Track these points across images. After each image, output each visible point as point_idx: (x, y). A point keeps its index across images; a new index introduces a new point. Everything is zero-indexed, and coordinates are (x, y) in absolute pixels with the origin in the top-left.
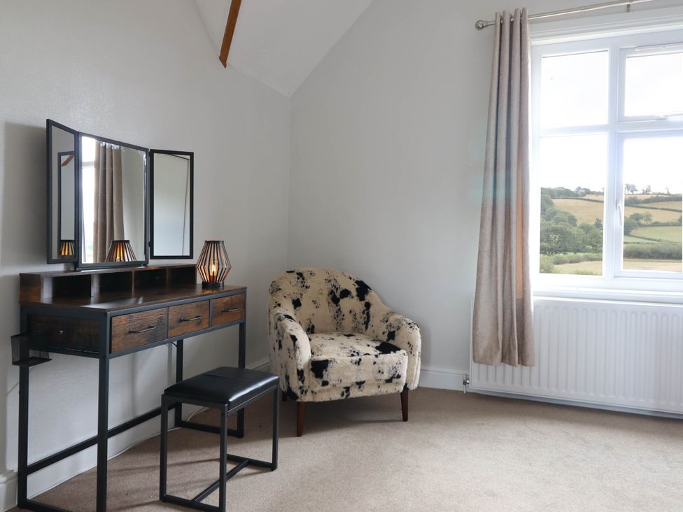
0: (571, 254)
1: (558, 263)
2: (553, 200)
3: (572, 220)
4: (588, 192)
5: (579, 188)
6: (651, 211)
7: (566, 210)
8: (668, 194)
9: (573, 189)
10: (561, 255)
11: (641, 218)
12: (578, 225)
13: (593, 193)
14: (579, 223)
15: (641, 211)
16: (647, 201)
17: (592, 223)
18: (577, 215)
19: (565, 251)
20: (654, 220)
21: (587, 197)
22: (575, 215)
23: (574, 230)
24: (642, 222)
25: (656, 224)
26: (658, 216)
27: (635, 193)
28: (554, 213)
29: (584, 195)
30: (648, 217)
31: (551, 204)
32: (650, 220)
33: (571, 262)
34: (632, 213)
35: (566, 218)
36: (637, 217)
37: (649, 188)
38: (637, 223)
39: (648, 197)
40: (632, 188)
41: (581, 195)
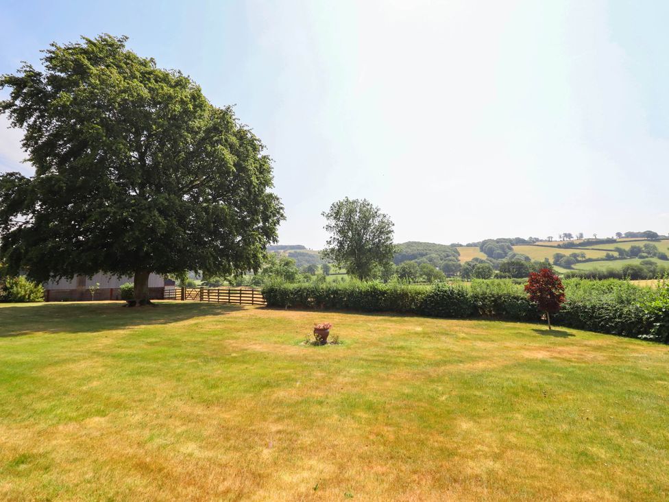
2: (513, 247)
3: (528, 259)
4: (537, 240)
5: (531, 238)
6: (584, 251)
7: (523, 253)
9: (527, 238)
11: (578, 256)
13: (541, 241)
15: (577, 251)
16: (581, 244)
17: (543, 261)
18: (530, 256)
20: (587, 257)
21: (537, 243)
22: (529, 256)
24: (579, 259)
25: (590, 260)
26: (589, 254)
27: (572, 239)
28: (514, 255)
29: (534, 242)
30: (583, 256)
31: (511, 249)
32: (585, 257)
34: (571, 253)
35: (523, 258)
36: (575, 256)
37: (581, 235)
38: (575, 260)
39: (582, 241)
40: (569, 236)
41: (532, 242)
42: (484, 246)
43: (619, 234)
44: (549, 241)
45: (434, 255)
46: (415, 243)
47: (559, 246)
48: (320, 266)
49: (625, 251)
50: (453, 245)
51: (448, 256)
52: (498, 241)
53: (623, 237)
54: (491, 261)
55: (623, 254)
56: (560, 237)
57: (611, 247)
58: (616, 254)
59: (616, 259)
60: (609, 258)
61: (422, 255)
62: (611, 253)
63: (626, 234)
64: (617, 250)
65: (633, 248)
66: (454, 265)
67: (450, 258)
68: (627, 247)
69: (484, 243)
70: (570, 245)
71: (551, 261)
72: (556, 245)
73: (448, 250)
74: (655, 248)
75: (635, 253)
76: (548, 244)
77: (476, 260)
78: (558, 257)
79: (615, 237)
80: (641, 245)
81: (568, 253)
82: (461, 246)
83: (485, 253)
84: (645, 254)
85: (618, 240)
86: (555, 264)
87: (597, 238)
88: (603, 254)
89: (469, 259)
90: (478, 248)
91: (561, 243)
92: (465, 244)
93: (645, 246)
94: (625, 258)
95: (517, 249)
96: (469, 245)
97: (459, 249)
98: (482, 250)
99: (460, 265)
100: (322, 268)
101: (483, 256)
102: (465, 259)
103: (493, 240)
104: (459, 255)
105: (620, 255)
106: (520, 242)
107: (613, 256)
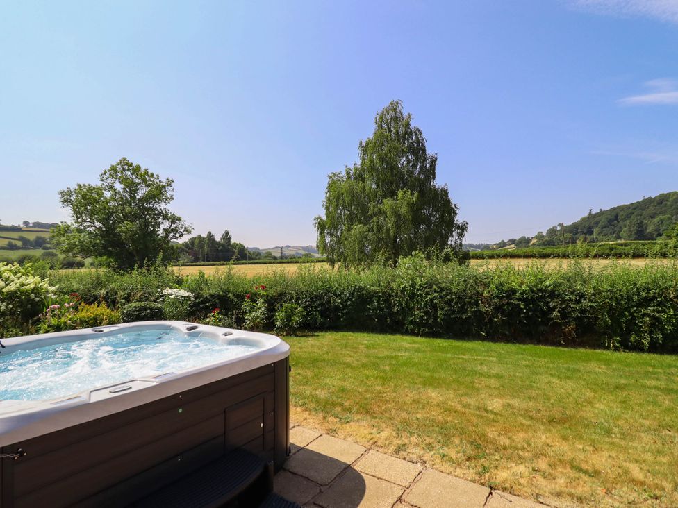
43: (26, 223)
49: (29, 240)
53: (30, 227)
55: (27, 244)
57: (15, 235)
58: (19, 243)
59: (18, 248)
60: (11, 247)
62: (13, 242)
63: (33, 224)
64: (21, 239)
65: (38, 238)
68: (32, 237)
75: (39, 243)
79: (22, 226)
80: (46, 236)
84: (48, 246)
85: (24, 229)
88: (4, 243)
93: (50, 238)
94: (28, 249)
105: (23, 244)
107: (15, 245)
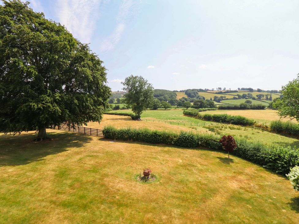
0: (204, 109)
1: (200, 111)
2: (198, 93)
3: (204, 98)
4: (208, 90)
5: (206, 89)
6: (225, 95)
7: (202, 96)
8: (230, 90)
9: (204, 89)
10: (201, 109)
12: (205, 100)
13: (209, 90)
14: (206, 99)
15: (223, 95)
16: (225, 93)
17: (209, 99)
19: (202, 107)
20: (227, 98)
21: (208, 92)
23: (204, 102)
24: (224, 98)
25: (227, 99)
26: (227, 96)
28: (199, 96)
29: (207, 91)
30: (225, 97)
31: (197, 94)
33: (204, 111)
35: (202, 98)
36: (222, 97)
37: (225, 89)
38: (222, 99)
39: (225, 91)
40: (220, 89)
41: (206, 91)
42: (187, 92)
43: (239, 89)
44: (213, 91)
45: (166, 96)
46: (158, 90)
47: (216, 93)
48: (116, 99)
50: (174, 91)
51: (172, 96)
52: (193, 90)
53: (240, 90)
54: (189, 99)
55: (240, 97)
56: (217, 89)
57: (236, 94)
58: (237, 97)
59: (237, 99)
60: (234, 98)
61: (161, 95)
62: (235, 96)
64: (238, 95)
65: (244, 95)
66: (174, 100)
67: (173, 97)
68: (241, 94)
69: (187, 90)
70: (221, 93)
71: (213, 99)
72: (215, 92)
73: (172, 93)
74: (251, 95)
75: (244, 97)
76: (212, 92)
77: (184, 98)
78: (215, 97)
79: (237, 90)
80: (247, 93)
81: (219, 96)
82: (177, 91)
83: (187, 95)
84: (247, 97)
85: (239, 91)
86: (214, 100)
87: (231, 90)
88: (232, 97)
89: (181, 98)
90: (184, 93)
91: (217, 92)
92: (179, 91)
93: (248, 94)
95: (200, 94)
96: (181, 91)
97: (177, 93)
98: (186, 94)
99: (177, 100)
100: (117, 100)
101: (186, 97)
102: (179, 97)
103: (191, 90)
104: (177, 96)
105: (238, 97)
106: (201, 90)
